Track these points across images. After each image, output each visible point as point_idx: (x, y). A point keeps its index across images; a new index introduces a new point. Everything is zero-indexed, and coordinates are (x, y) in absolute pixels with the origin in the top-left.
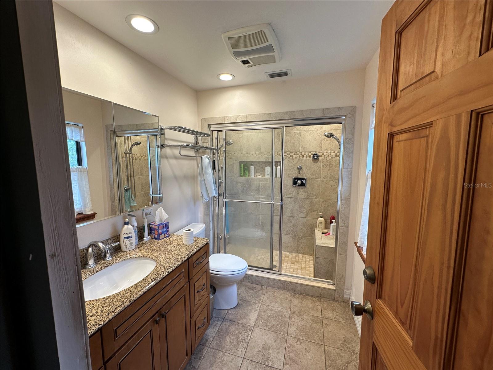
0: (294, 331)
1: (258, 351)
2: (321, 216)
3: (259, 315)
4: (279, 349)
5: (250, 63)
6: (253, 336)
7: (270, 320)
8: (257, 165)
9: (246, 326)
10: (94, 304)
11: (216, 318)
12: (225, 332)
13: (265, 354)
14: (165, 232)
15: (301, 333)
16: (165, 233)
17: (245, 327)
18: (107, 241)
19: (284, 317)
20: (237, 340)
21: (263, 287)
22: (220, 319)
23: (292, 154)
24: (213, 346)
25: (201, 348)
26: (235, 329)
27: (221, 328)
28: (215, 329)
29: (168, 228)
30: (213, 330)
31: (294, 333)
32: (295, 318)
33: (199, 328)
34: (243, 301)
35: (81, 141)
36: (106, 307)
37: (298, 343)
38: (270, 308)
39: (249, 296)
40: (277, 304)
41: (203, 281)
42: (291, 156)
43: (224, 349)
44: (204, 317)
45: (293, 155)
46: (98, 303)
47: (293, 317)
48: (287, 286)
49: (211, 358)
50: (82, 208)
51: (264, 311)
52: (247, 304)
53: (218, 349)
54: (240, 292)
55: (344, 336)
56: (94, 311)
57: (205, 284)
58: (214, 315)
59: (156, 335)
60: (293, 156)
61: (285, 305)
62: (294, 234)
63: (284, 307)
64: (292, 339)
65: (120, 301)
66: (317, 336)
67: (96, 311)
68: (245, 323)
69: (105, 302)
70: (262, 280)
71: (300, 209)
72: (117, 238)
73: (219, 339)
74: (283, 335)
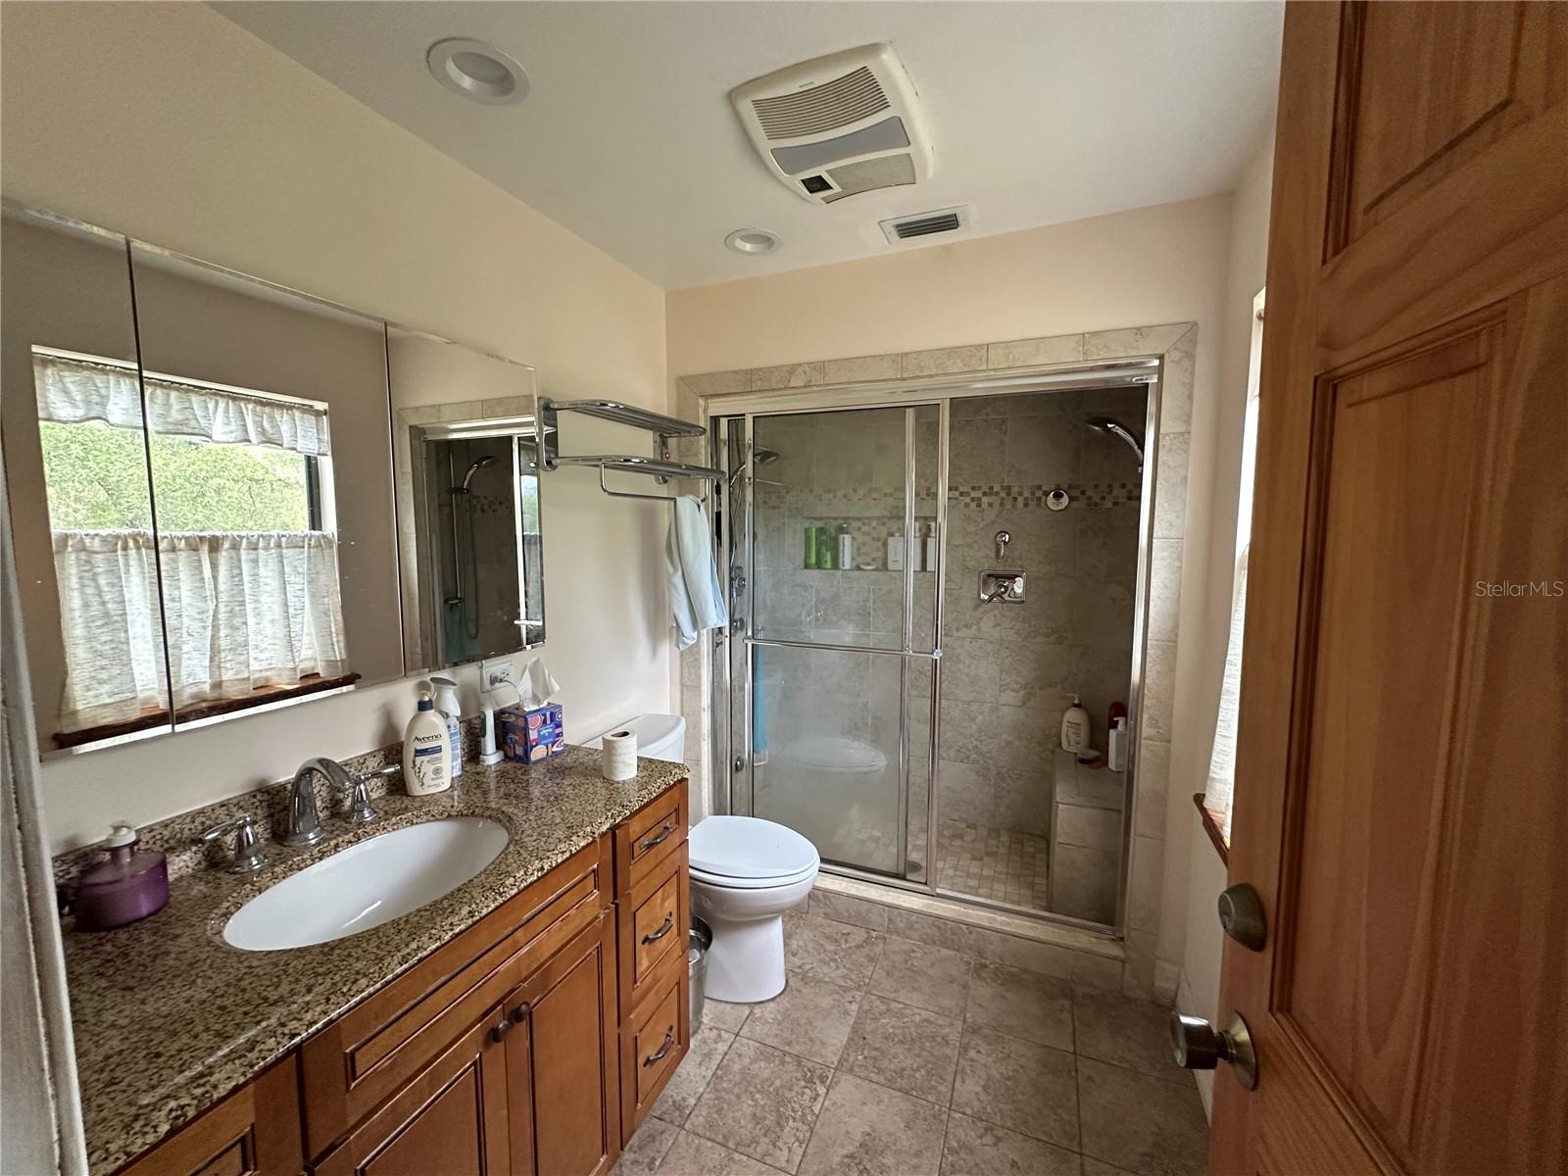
0: (974, 1096)
1: (846, 1157)
2: (1076, 702)
3: (855, 1029)
4: (918, 1154)
5: (830, 187)
6: (830, 1100)
7: (893, 1051)
8: (859, 529)
9: (810, 1065)
10: (289, 964)
11: (711, 1029)
12: (737, 1080)
13: (868, 1167)
14: (548, 737)
15: (1001, 1106)
16: (549, 740)
17: (805, 1070)
18: (361, 761)
19: (939, 1044)
20: (778, 1111)
21: (874, 934)
22: (725, 1035)
23: (977, 494)
24: (695, 1126)
25: (656, 1130)
26: (772, 1072)
27: (727, 1066)
28: (707, 1069)
29: (559, 725)
30: (697, 1071)
31: (976, 1104)
32: (979, 1048)
33: (648, 1062)
34: (802, 979)
35: (319, 454)
36: (325, 974)
37: (988, 1139)
38: (892, 1007)
39: (824, 962)
40: (916, 996)
41: (666, 904)
42: (973, 499)
43: (732, 1139)
44: (667, 1027)
45: (980, 495)
46: (303, 961)
47: (972, 1044)
48: (955, 937)
49: (687, 1166)
50: (315, 659)
51: (874, 1019)
52: (817, 990)
53: (713, 1136)
54: (794, 947)
55: (1155, 1129)
56: (284, 988)
57: (671, 914)
58: (705, 1020)
59: (494, 1075)
60: (979, 499)
61: (947, 1003)
62: (982, 762)
63: (941, 1007)
64: (964, 1124)
65: (373, 958)
66: (1055, 1117)
67: (293, 986)
68: (806, 1053)
69: (325, 958)
70: (869, 911)
71: (1003, 678)
72: (394, 752)
73: (717, 1102)
74: (937, 1107)
